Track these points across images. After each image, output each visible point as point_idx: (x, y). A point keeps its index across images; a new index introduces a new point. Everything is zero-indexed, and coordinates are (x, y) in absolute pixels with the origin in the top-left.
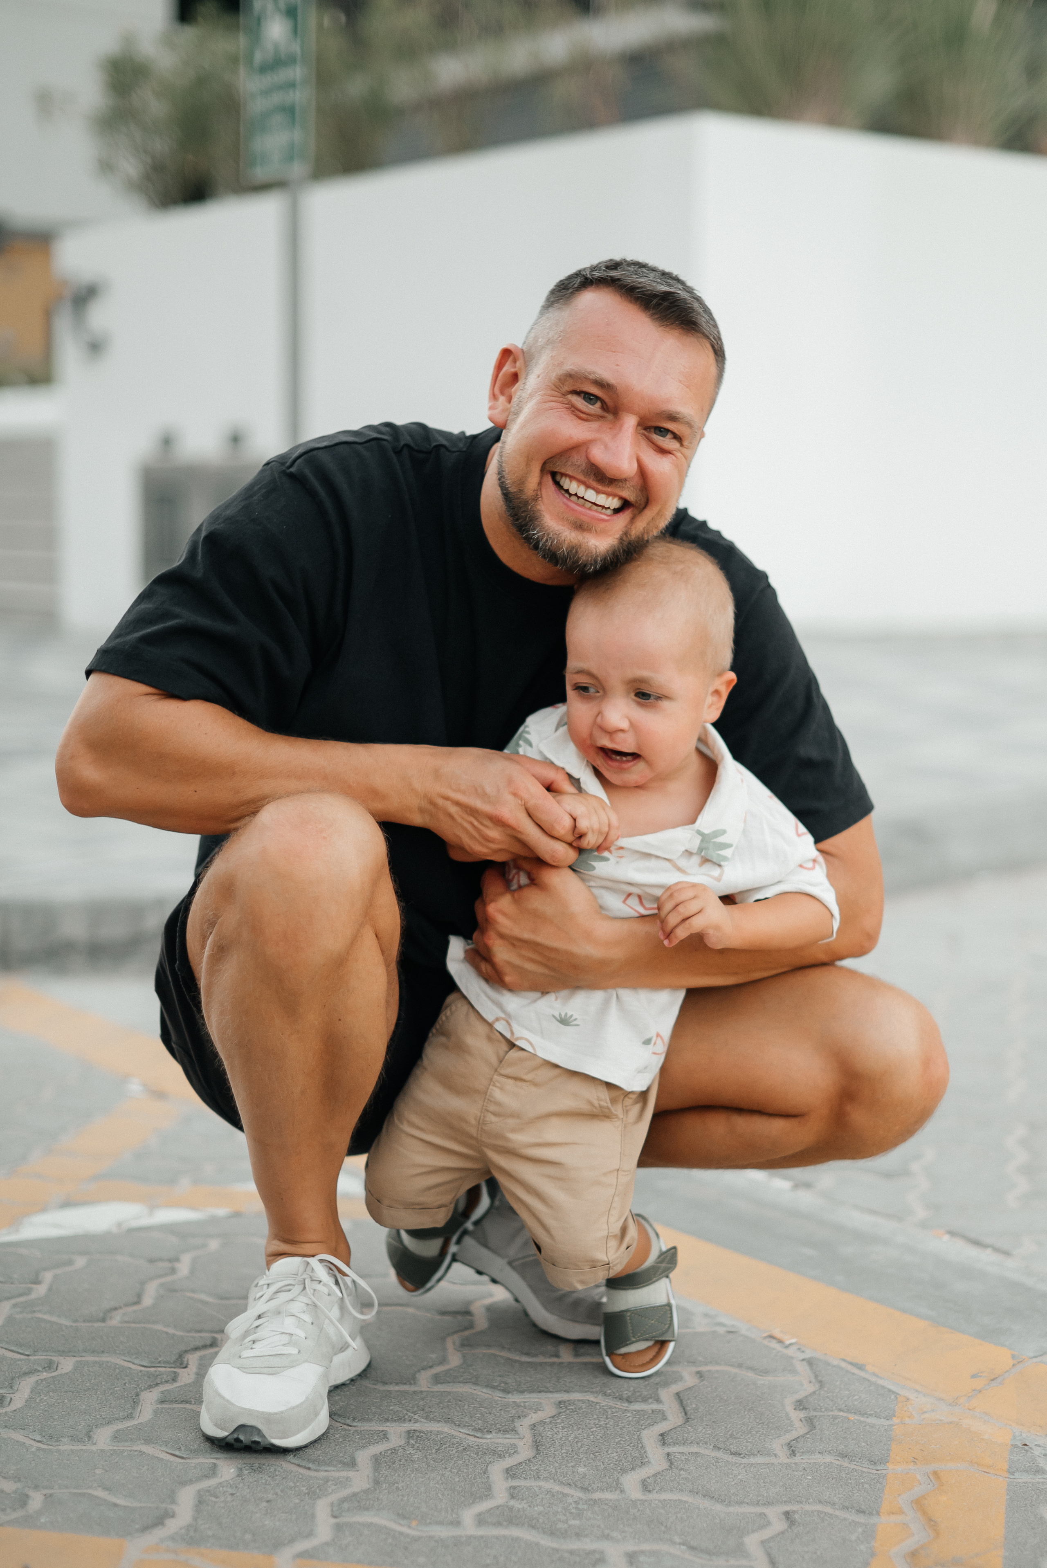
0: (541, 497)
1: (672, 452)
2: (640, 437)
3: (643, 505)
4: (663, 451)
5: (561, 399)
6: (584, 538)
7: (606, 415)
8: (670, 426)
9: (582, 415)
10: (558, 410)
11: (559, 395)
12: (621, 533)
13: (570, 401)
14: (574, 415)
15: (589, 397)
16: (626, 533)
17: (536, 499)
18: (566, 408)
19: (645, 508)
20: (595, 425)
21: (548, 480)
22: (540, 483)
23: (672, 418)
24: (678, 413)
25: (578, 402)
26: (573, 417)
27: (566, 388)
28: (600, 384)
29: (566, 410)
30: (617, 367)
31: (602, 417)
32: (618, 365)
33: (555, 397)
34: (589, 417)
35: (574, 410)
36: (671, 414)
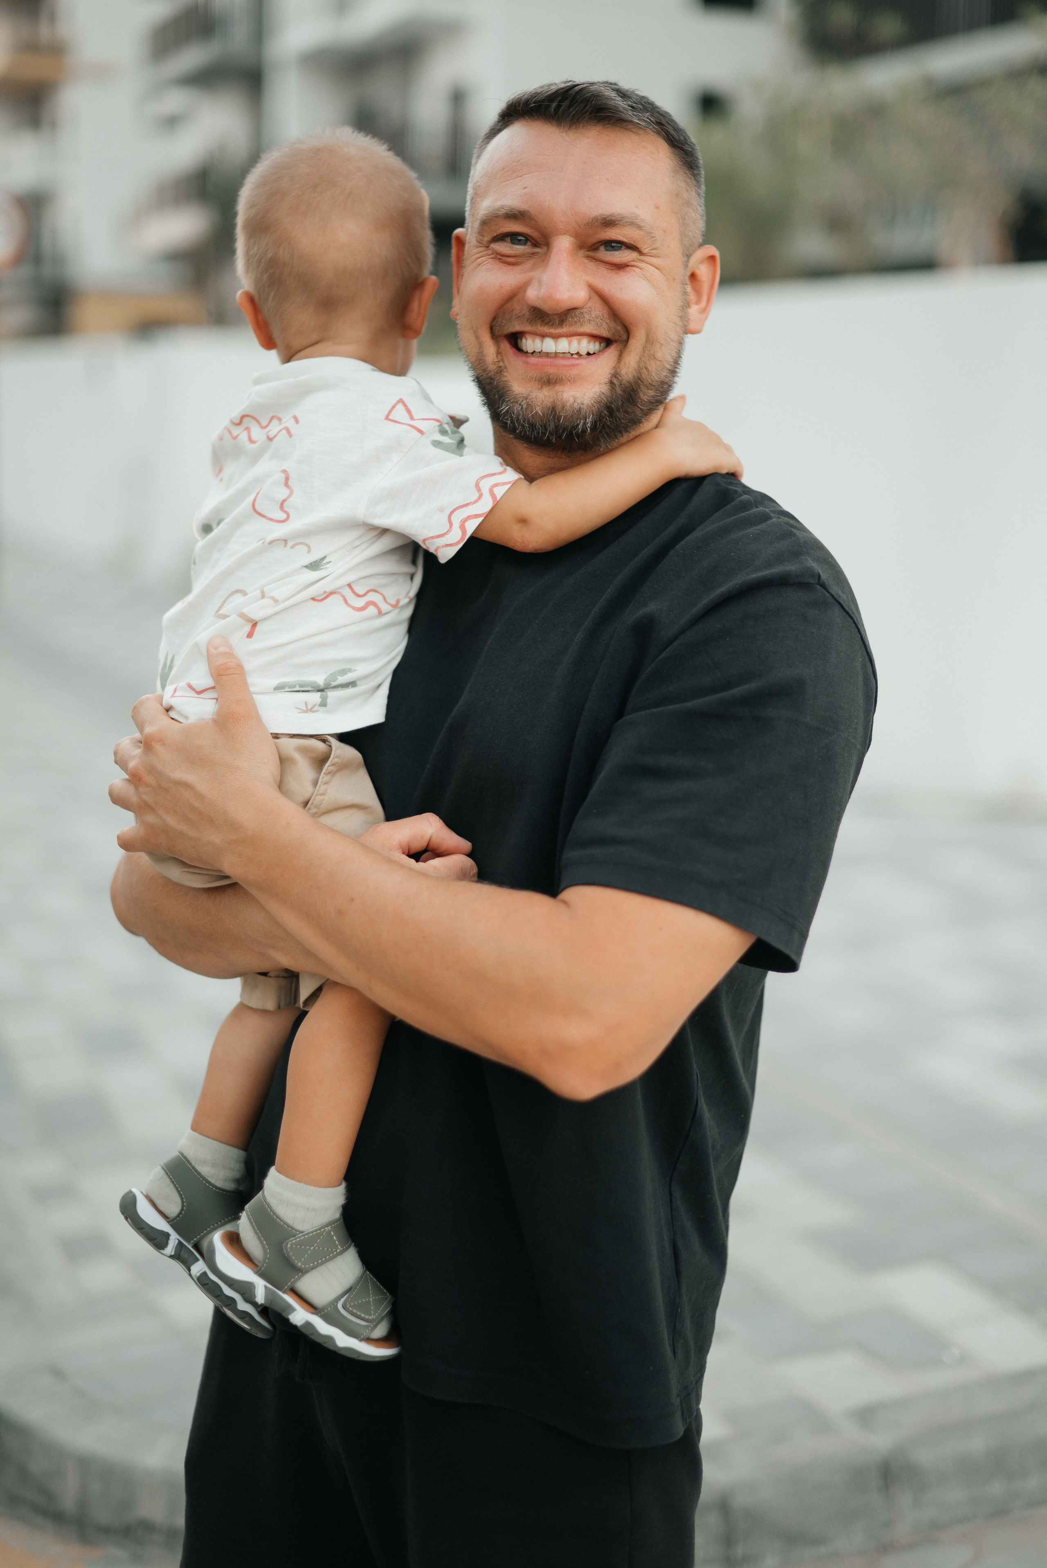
0: (506, 368)
1: (629, 264)
2: (586, 261)
3: (625, 337)
4: (621, 267)
5: (485, 253)
6: (557, 393)
7: (536, 250)
8: (614, 234)
9: (509, 260)
10: (484, 263)
11: (484, 249)
12: (610, 376)
13: (493, 249)
14: (502, 262)
15: (513, 237)
16: (615, 375)
17: (500, 371)
18: (493, 258)
19: (628, 338)
20: (528, 264)
21: (506, 346)
22: (498, 353)
23: (609, 222)
24: (612, 215)
25: (504, 248)
26: (502, 264)
27: (487, 238)
28: (514, 215)
29: (492, 260)
30: (525, 191)
31: (533, 254)
32: (525, 188)
33: (480, 252)
34: (519, 260)
35: (502, 259)
36: (605, 219)
